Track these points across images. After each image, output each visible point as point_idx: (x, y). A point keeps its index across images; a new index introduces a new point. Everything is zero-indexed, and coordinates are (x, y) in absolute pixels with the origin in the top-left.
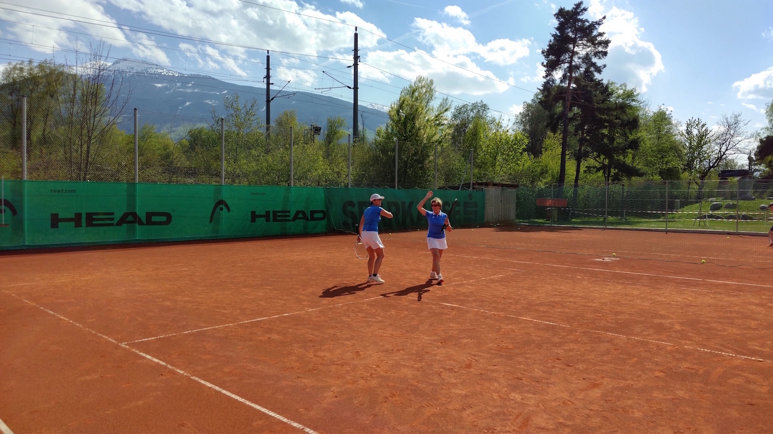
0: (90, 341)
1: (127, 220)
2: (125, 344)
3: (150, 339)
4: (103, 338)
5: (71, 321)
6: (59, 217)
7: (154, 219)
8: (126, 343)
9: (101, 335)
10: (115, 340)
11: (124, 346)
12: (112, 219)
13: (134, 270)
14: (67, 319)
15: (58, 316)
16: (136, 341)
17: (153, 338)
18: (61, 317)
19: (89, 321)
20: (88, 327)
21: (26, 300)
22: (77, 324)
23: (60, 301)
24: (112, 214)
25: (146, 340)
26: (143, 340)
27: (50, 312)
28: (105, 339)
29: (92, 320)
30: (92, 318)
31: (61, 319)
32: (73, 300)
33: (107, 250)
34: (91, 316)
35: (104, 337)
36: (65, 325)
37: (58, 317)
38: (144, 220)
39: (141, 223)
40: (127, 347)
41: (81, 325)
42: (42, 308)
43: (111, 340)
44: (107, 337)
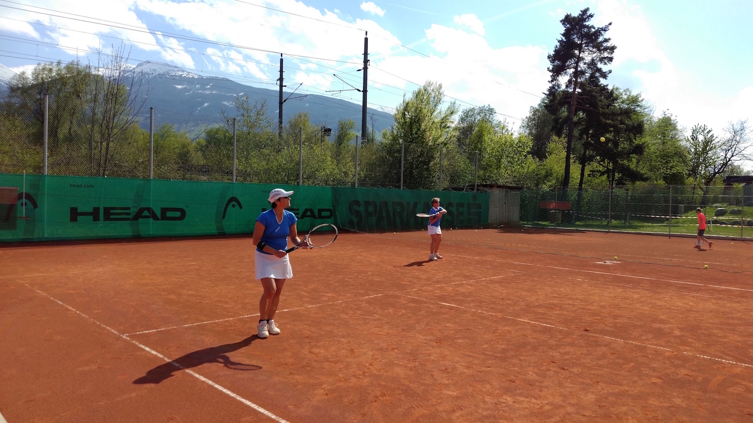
0: (93, 331)
1: (143, 215)
2: (126, 336)
3: (151, 331)
4: (106, 329)
5: (78, 312)
6: (78, 211)
7: (169, 214)
8: (128, 335)
9: (105, 326)
10: (117, 332)
12: (128, 214)
13: (145, 264)
14: (74, 310)
15: (67, 306)
16: (137, 333)
17: (154, 331)
18: (69, 308)
19: (95, 312)
20: (93, 318)
21: (39, 290)
22: (84, 315)
23: (71, 292)
24: (129, 209)
25: (147, 332)
26: (144, 332)
27: (59, 302)
28: (108, 330)
29: (98, 311)
30: (98, 309)
31: (68, 310)
32: (83, 292)
33: (121, 244)
34: (98, 307)
35: (108, 328)
36: (72, 315)
37: (66, 308)
38: (159, 215)
39: (155, 217)
40: (128, 338)
41: (87, 316)
42: (52, 298)
43: (114, 332)
44: (110, 328)
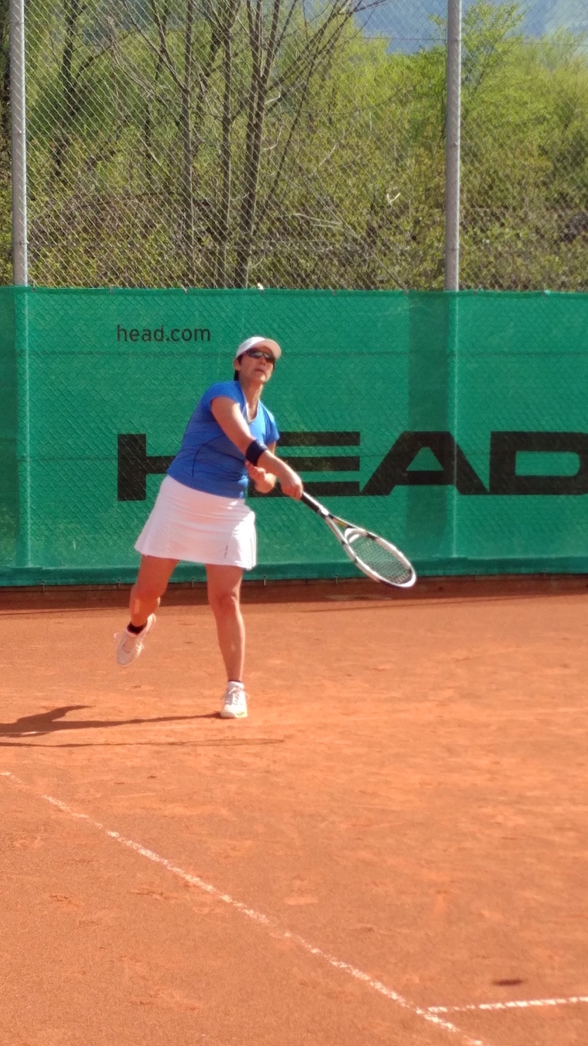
0: (303, 984)
2: (440, 1015)
3: (538, 1003)
4: (351, 978)
5: (226, 898)
6: (150, 452)
7: (528, 464)
8: (444, 1009)
9: (343, 965)
10: (400, 993)
11: (436, 1020)
12: (352, 464)
14: (209, 888)
15: (176, 870)
16: (483, 1007)
17: (552, 1002)
18: (188, 877)
19: (291, 902)
20: (292, 928)
21: (55, 796)
22: (250, 912)
23: (179, 810)
24: (351, 438)
25: (523, 1004)
26: (511, 1004)
27: (143, 852)
28: (362, 983)
29: (303, 901)
30: (301, 892)
31: (186, 886)
32: (224, 812)
33: (329, 605)
34: (298, 883)
35: (356, 973)
37: (175, 876)
38: (482, 468)
39: (470, 485)
40: (450, 1025)
41: (263, 919)
42: (114, 834)
43: (385, 991)
44: (366, 977)
